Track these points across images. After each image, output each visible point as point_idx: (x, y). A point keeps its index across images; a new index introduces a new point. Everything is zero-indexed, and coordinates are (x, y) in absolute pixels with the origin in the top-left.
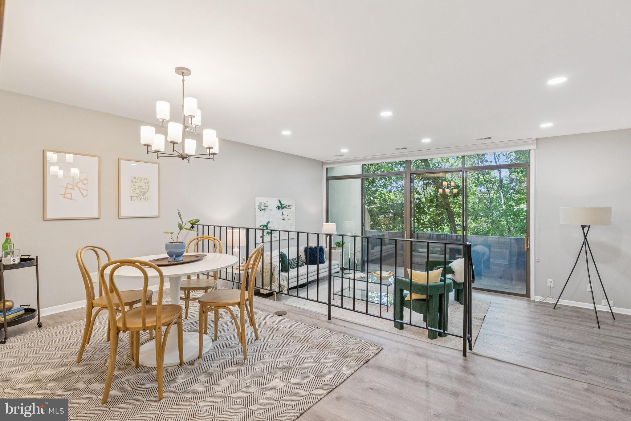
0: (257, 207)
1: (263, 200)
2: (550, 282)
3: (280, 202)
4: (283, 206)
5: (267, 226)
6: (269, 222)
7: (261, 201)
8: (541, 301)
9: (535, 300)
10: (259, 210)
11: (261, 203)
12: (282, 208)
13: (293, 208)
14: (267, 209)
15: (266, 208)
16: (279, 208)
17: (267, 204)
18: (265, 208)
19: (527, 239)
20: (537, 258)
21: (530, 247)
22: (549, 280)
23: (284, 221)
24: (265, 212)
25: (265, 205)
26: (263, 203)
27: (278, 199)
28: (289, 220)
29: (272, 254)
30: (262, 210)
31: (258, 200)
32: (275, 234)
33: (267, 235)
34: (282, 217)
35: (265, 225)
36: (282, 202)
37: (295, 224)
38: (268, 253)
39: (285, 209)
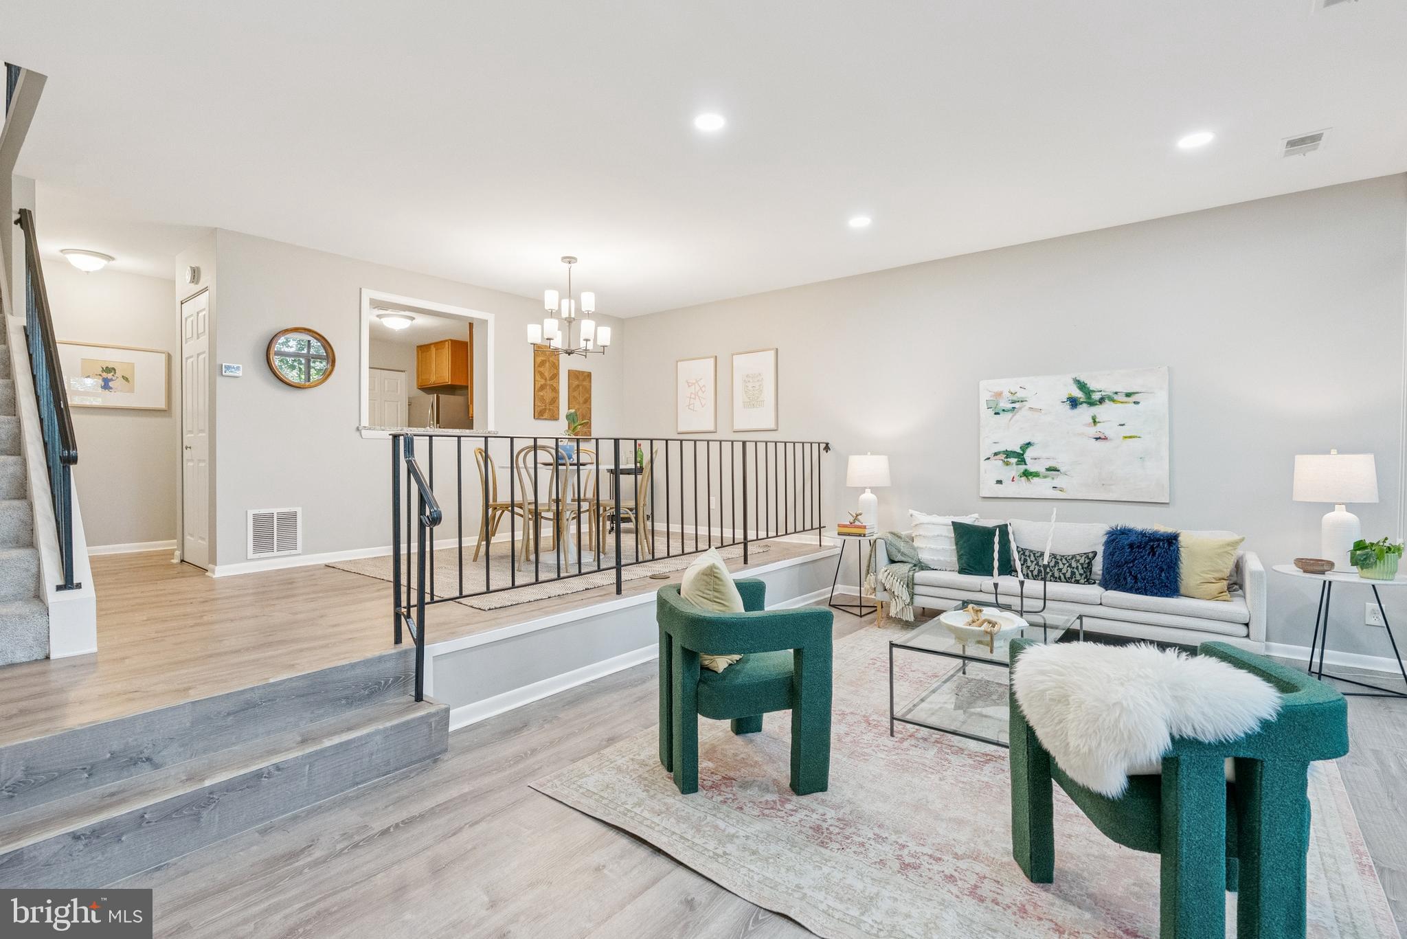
0: (983, 406)
1: (1006, 385)
3: (1082, 386)
4: (1096, 396)
5: (1023, 455)
6: (1029, 444)
7: (997, 389)
10: (991, 412)
11: (999, 394)
12: (1092, 404)
13: (1156, 401)
14: (1020, 408)
15: (1016, 405)
16: (1074, 403)
17: (1021, 394)
18: (1013, 405)
23: (1099, 443)
24: (1013, 416)
25: (1015, 398)
26: (1006, 394)
27: (1072, 382)
28: (1130, 437)
29: (921, 517)
30: (1001, 413)
31: (987, 388)
32: (1056, 483)
33: (1021, 480)
34: (1093, 431)
35: (1015, 452)
36: (1092, 385)
37: (1167, 453)
38: (911, 511)
39: (1107, 403)
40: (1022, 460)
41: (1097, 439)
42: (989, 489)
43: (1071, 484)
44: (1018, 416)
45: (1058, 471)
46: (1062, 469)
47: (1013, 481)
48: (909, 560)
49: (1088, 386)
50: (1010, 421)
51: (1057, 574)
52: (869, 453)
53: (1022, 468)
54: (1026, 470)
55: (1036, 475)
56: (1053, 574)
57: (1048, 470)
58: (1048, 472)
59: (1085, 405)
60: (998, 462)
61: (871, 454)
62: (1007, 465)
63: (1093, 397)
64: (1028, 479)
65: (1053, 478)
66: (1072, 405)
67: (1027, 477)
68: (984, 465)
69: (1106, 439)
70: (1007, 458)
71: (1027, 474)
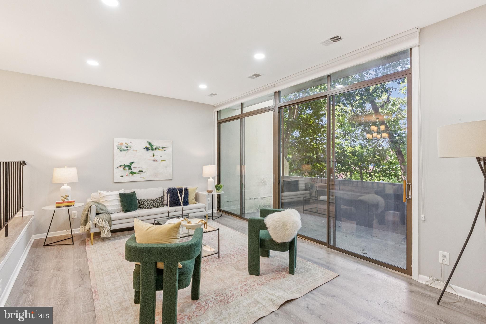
0: (115, 148)
1: (125, 141)
2: (443, 255)
3: (150, 144)
4: (154, 148)
5: (130, 166)
6: (133, 162)
7: (121, 142)
8: (427, 284)
9: (419, 281)
10: (118, 150)
11: (122, 144)
12: (153, 150)
13: (169, 151)
14: (130, 150)
15: (128, 148)
16: (147, 149)
17: (130, 145)
18: (127, 148)
19: (408, 185)
20: (422, 216)
21: (412, 198)
22: (441, 253)
23: (155, 162)
24: (127, 152)
25: (128, 146)
26: (124, 144)
27: (147, 142)
28: (163, 161)
29: (105, 193)
30: (123, 151)
31: (117, 141)
32: (142, 175)
33: (130, 175)
34: (153, 158)
35: (128, 165)
36: (153, 144)
37: (172, 166)
38: (99, 191)
39: (157, 150)
40: (130, 168)
41: (154, 161)
42: (117, 179)
43: (147, 176)
44: (129, 152)
45: (142, 171)
46: (144, 171)
47: (127, 175)
48: (105, 212)
49: (152, 144)
50: (126, 154)
51: (155, 206)
52: (66, 167)
53: (130, 171)
54: (132, 172)
55: (135, 173)
56: (154, 206)
57: (139, 171)
58: (139, 172)
59: (151, 150)
60: (121, 169)
61: (67, 167)
62: (125, 170)
63: (153, 148)
64: (132, 175)
65: (141, 174)
66: (147, 150)
67: (132, 174)
68: (115, 170)
69: (157, 161)
70: (124, 167)
71: (132, 173)
